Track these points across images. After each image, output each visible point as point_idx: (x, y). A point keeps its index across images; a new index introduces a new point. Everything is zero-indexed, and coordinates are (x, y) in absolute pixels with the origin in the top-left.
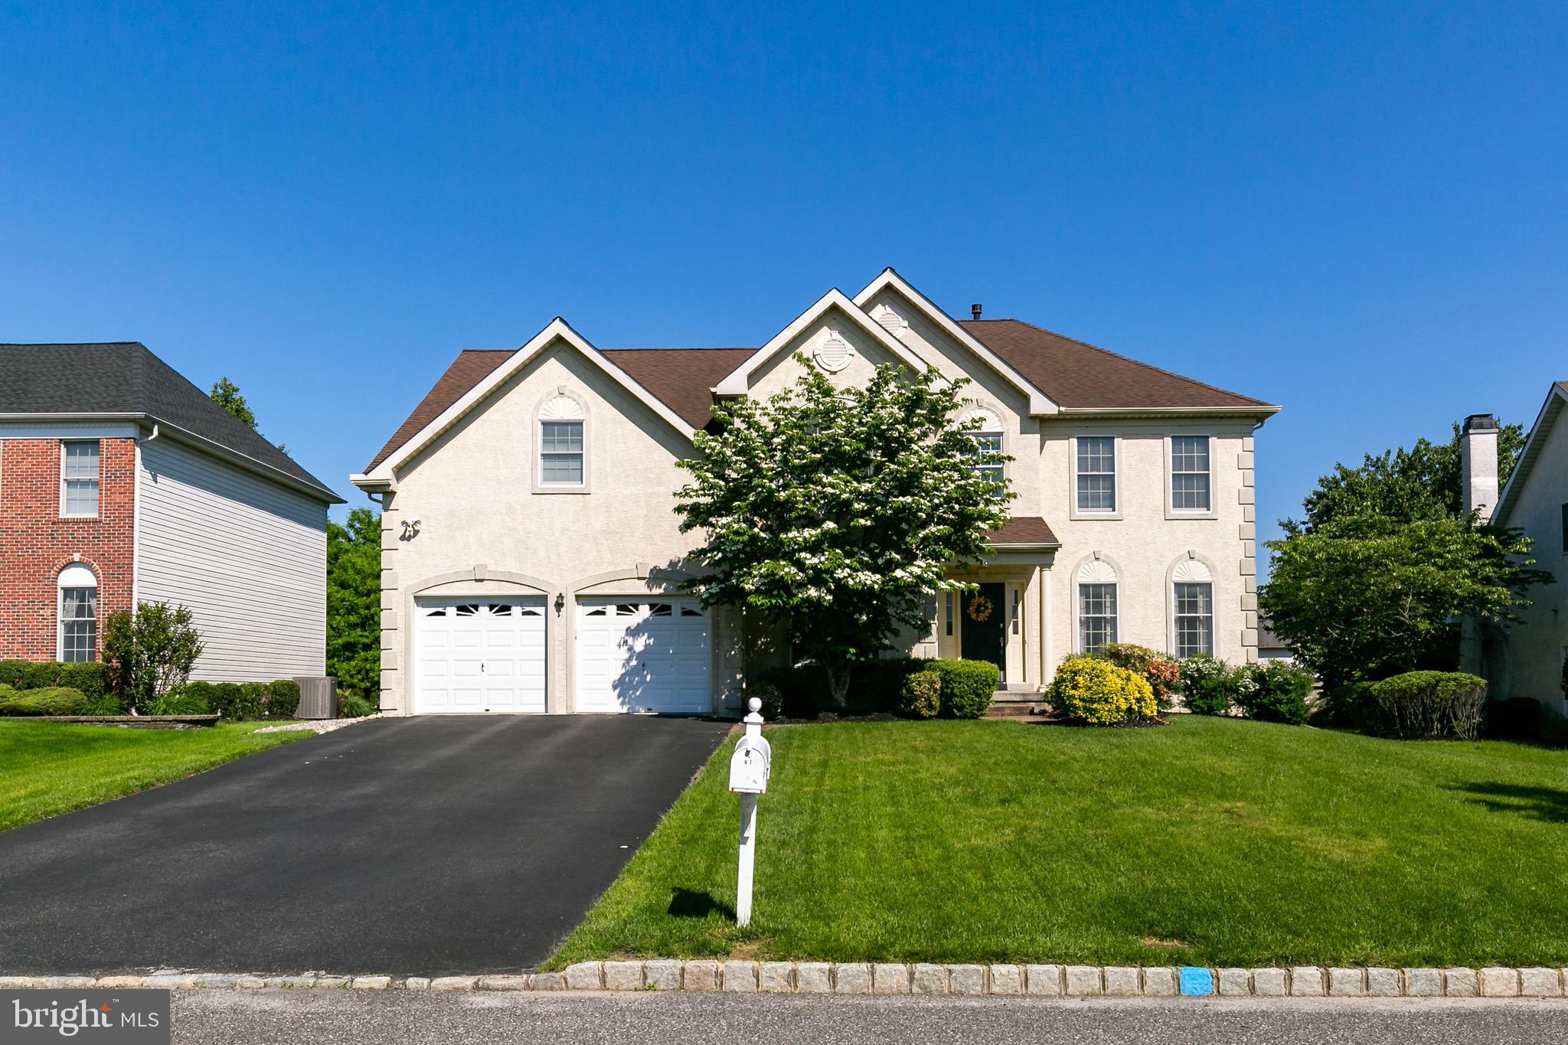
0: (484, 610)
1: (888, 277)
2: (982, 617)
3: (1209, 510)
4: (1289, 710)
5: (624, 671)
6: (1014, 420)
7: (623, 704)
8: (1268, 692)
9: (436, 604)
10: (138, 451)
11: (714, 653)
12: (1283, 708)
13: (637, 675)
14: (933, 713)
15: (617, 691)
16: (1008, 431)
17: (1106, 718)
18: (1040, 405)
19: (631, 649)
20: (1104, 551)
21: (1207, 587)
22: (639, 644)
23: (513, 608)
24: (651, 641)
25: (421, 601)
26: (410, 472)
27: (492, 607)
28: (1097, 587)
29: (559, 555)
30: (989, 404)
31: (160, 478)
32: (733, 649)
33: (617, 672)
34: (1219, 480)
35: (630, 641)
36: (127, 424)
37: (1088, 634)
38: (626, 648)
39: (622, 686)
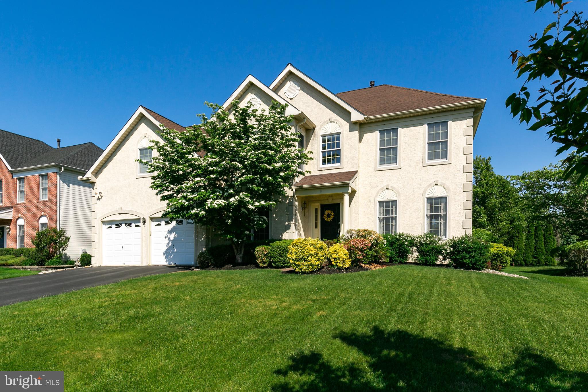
0: (123, 225)
1: (290, 68)
2: (330, 219)
3: (447, 159)
4: (471, 262)
5: (166, 248)
6: (346, 125)
7: (166, 261)
8: (459, 252)
9: (109, 223)
10: (58, 177)
11: (195, 239)
12: (467, 261)
13: (171, 249)
14: (266, 265)
15: (165, 256)
16: (343, 131)
17: (305, 269)
18: (356, 116)
19: (169, 239)
20: (391, 185)
21: (444, 199)
22: (172, 236)
23: (132, 224)
24: (176, 236)
25: (104, 222)
26: (100, 174)
27: (126, 224)
28: (387, 202)
29: (144, 202)
30: (335, 120)
31: (71, 185)
32: (203, 237)
33: (165, 249)
34: (452, 143)
35: (169, 235)
36: (54, 168)
37: (383, 225)
38: (167, 238)
39: (167, 254)
